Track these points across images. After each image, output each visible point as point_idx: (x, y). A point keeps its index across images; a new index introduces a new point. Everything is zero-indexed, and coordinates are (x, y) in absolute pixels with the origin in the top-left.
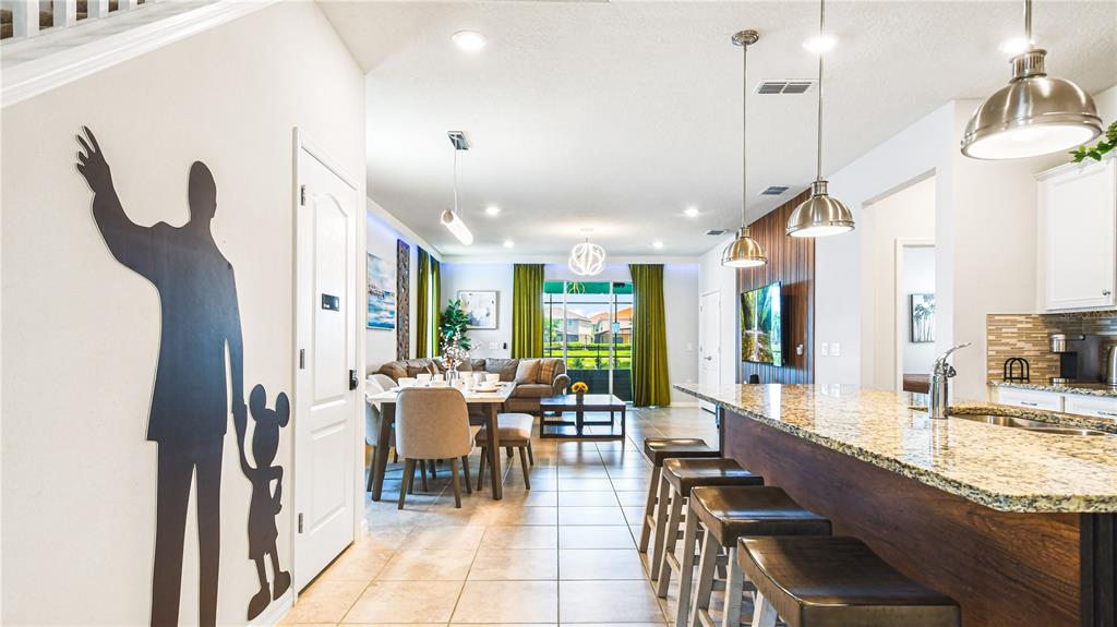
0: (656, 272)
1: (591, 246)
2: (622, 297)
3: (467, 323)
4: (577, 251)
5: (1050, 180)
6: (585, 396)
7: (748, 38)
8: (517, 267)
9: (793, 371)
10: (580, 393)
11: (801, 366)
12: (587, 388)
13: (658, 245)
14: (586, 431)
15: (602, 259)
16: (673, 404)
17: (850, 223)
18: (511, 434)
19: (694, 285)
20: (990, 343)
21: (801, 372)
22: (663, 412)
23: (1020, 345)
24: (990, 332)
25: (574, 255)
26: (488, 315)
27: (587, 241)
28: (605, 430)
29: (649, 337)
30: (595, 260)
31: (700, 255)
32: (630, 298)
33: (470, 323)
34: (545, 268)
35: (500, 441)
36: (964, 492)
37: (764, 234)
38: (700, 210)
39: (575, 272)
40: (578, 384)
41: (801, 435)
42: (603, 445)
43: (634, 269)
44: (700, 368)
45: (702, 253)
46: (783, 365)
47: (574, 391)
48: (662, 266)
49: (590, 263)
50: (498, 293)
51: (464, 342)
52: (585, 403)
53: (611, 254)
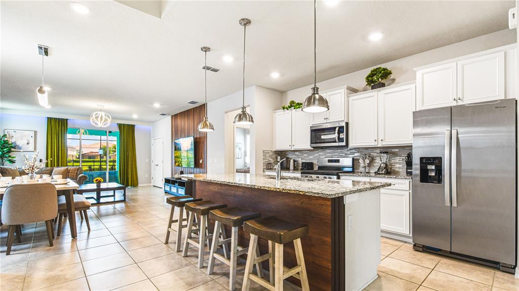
0: (132, 128)
1: (103, 114)
2: (111, 138)
3: (12, 147)
4: (95, 115)
5: (277, 114)
6: (101, 184)
7: (206, 49)
8: (50, 120)
9: (198, 169)
10: (99, 183)
11: (202, 168)
12: (102, 180)
13: (135, 116)
14: (102, 200)
15: (109, 120)
16: (139, 185)
17: (253, 121)
18: (80, 205)
19: (149, 135)
20: (264, 159)
21: (201, 170)
22: (135, 189)
23: (270, 159)
24: (263, 155)
25: (94, 117)
26: (28, 144)
27: (101, 111)
28: (111, 199)
29: (128, 156)
30: (106, 120)
31: (152, 122)
32: (115, 138)
33: (14, 148)
34: (68, 121)
35: (75, 208)
36: (320, 195)
37: (184, 118)
38: (160, 105)
39: (94, 124)
40: (98, 178)
41: (256, 187)
42: (110, 207)
43: (120, 126)
44: (152, 170)
45: (153, 122)
46: (195, 167)
47: (95, 182)
48: (133, 126)
49: (103, 121)
50: (35, 132)
51: (10, 158)
52: (101, 187)
53: (113, 118)
